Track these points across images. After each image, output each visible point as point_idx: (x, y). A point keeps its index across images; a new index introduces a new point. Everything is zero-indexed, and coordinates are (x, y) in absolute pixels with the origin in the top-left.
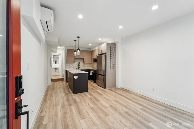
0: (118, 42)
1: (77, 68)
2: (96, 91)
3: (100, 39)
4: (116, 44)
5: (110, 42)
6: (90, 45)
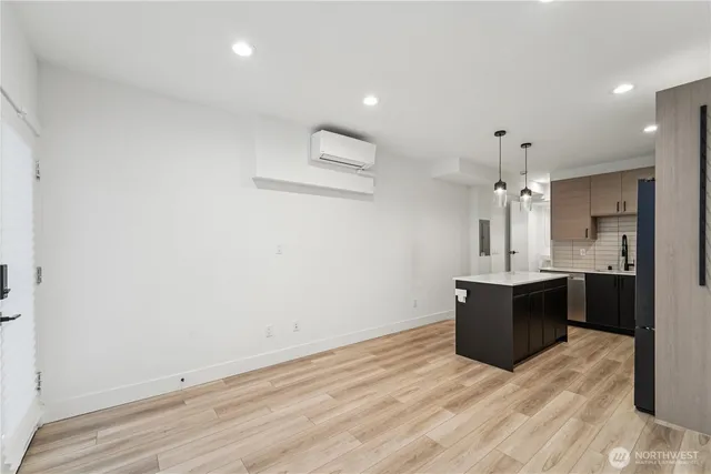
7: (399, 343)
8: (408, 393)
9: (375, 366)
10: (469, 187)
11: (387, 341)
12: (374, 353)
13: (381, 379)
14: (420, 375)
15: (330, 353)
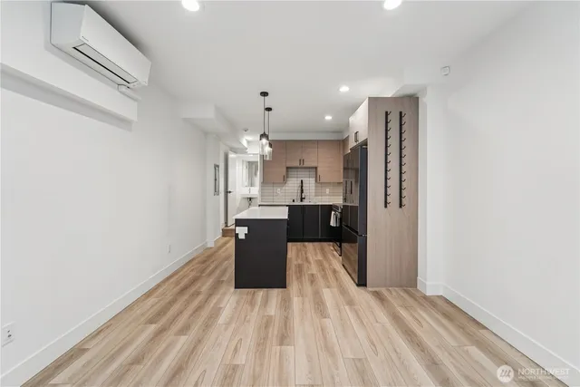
0: (424, 89)
1: (295, 198)
2: (317, 294)
3: (344, 89)
4: (419, 95)
5: (389, 93)
6: (328, 118)
7: (169, 298)
8: (236, 350)
9: (169, 336)
10: (206, 134)
11: (152, 300)
12: (151, 321)
13: (192, 351)
14: (228, 324)
15: (78, 351)
